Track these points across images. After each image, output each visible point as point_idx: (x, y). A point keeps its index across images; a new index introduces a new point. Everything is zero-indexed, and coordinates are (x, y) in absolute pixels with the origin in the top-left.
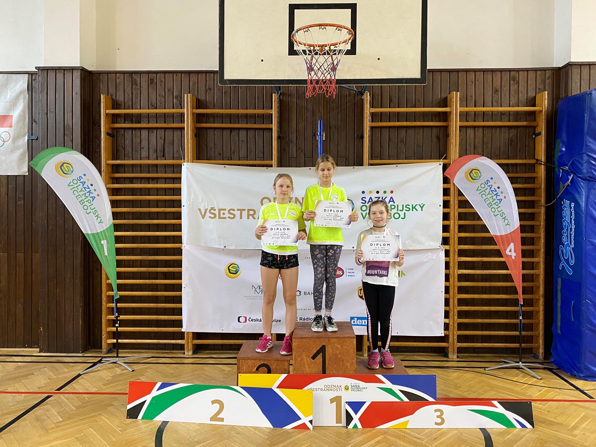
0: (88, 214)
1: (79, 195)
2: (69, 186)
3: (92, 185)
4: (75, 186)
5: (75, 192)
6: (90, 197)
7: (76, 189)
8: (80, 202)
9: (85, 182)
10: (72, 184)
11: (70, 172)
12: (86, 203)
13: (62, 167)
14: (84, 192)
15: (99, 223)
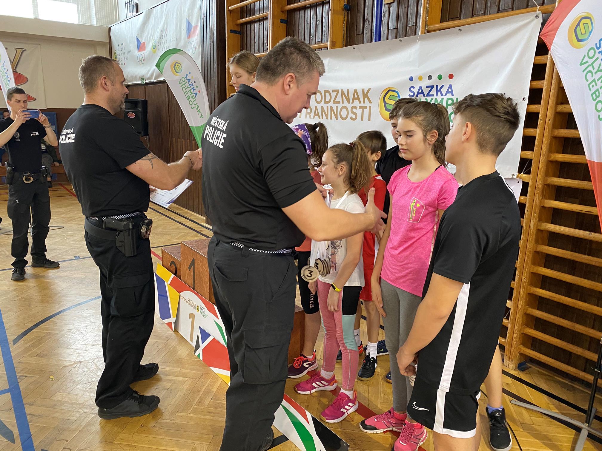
0: (192, 108)
1: (186, 91)
2: (179, 83)
3: (195, 82)
4: (184, 83)
5: (184, 89)
6: (194, 93)
7: (184, 86)
8: (187, 98)
9: (190, 80)
10: (181, 81)
11: (180, 71)
12: (191, 99)
13: (175, 67)
14: (190, 89)
15: (200, 117)
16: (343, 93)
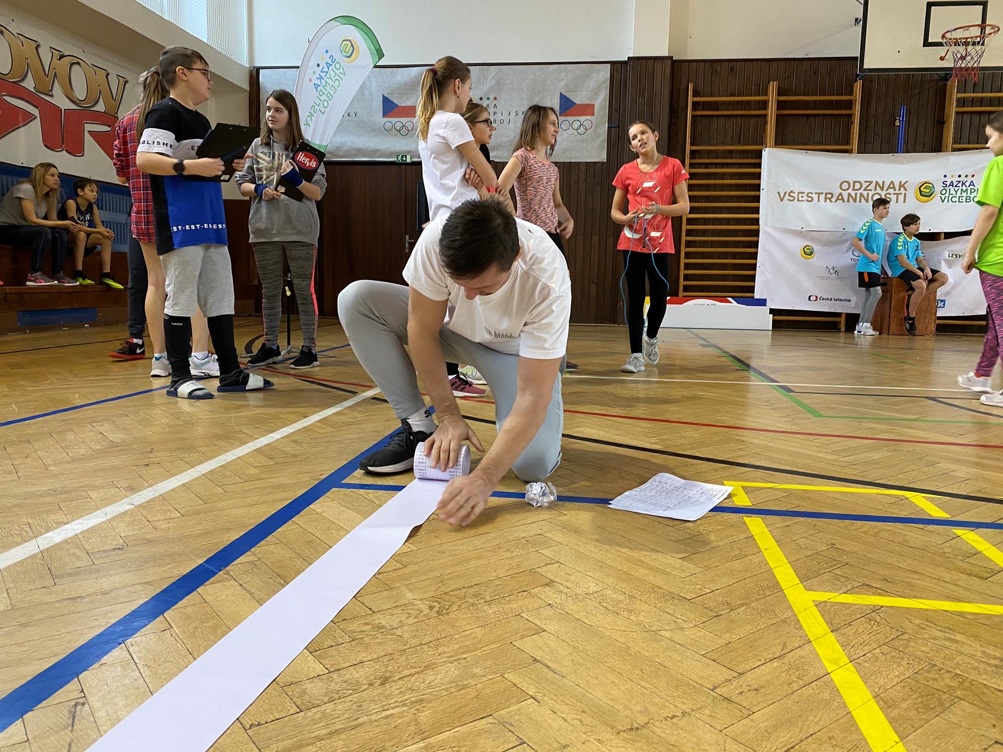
16: (877, 183)
